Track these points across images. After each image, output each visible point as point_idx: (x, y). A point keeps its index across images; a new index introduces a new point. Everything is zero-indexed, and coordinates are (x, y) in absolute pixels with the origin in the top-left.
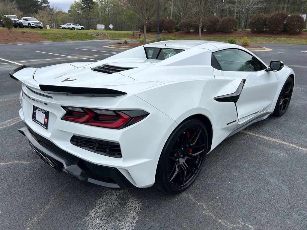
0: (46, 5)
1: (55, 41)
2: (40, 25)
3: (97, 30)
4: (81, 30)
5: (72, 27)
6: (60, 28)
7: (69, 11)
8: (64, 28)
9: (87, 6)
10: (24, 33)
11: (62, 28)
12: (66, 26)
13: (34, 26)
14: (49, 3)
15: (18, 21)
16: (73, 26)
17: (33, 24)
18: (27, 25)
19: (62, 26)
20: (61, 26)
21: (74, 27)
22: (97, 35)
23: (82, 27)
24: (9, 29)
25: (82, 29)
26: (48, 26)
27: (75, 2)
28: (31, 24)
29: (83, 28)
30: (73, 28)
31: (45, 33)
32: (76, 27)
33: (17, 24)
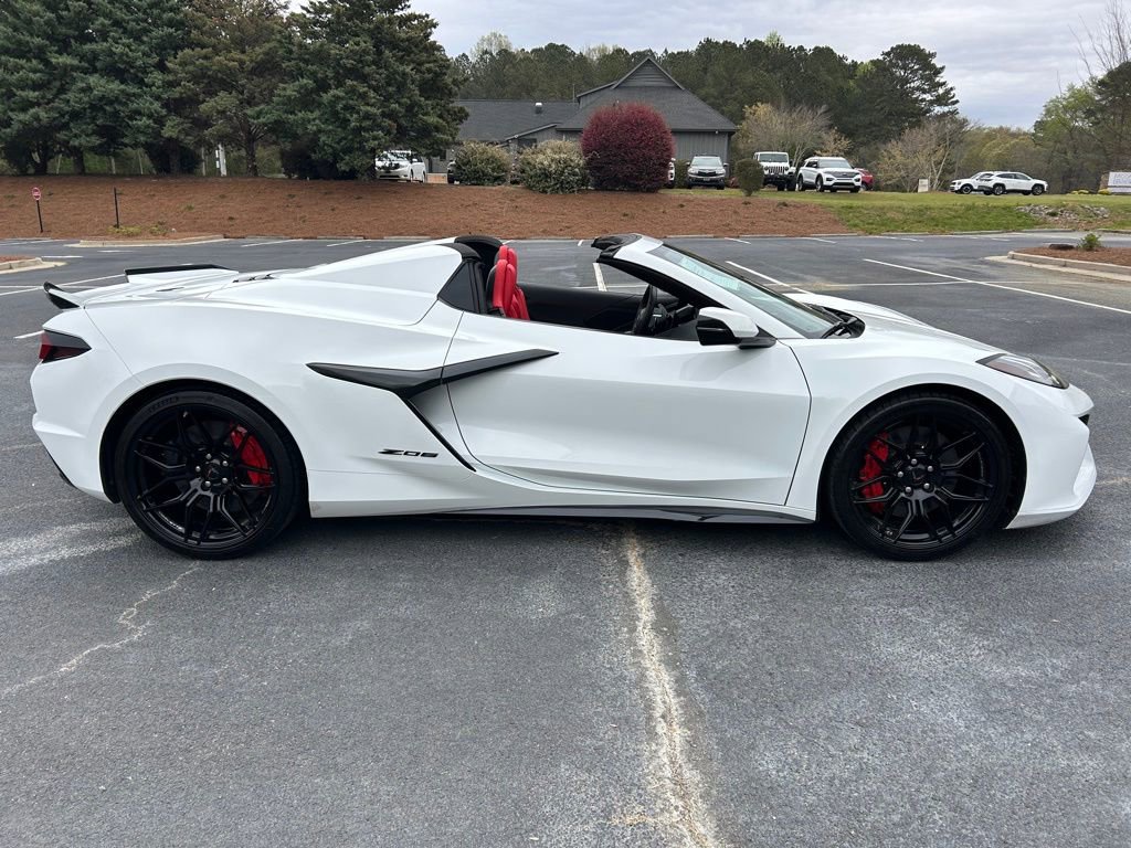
0: (946, 109)
1: (871, 234)
2: (853, 180)
3: (1101, 193)
4: (1031, 195)
5: (997, 185)
6: (952, 189)
7: (1039, 125)
8: (967, 189)
9: (1113, 101)
10: (786, 205)
11: (957, 187)
12: (974, 182)
13: (831, 183)
14: (957, 102)
15: (787, 169)
16: (1001, 180)
17: (828, 179)
18: (814, 181)
19: (958, 184)
20: (957, 181)
21: (1002, 186)
22: (1053, 214)
23: (1036, 185)
24: (749, 194)
25: (1037, 190)
26: (926, 182)
27: (1071, 88)
28: (825, 177)
29: (1042, 186)
30: (999, 189)
31: (851, 208)
32: (1010, 184)
33: (783, 177)
